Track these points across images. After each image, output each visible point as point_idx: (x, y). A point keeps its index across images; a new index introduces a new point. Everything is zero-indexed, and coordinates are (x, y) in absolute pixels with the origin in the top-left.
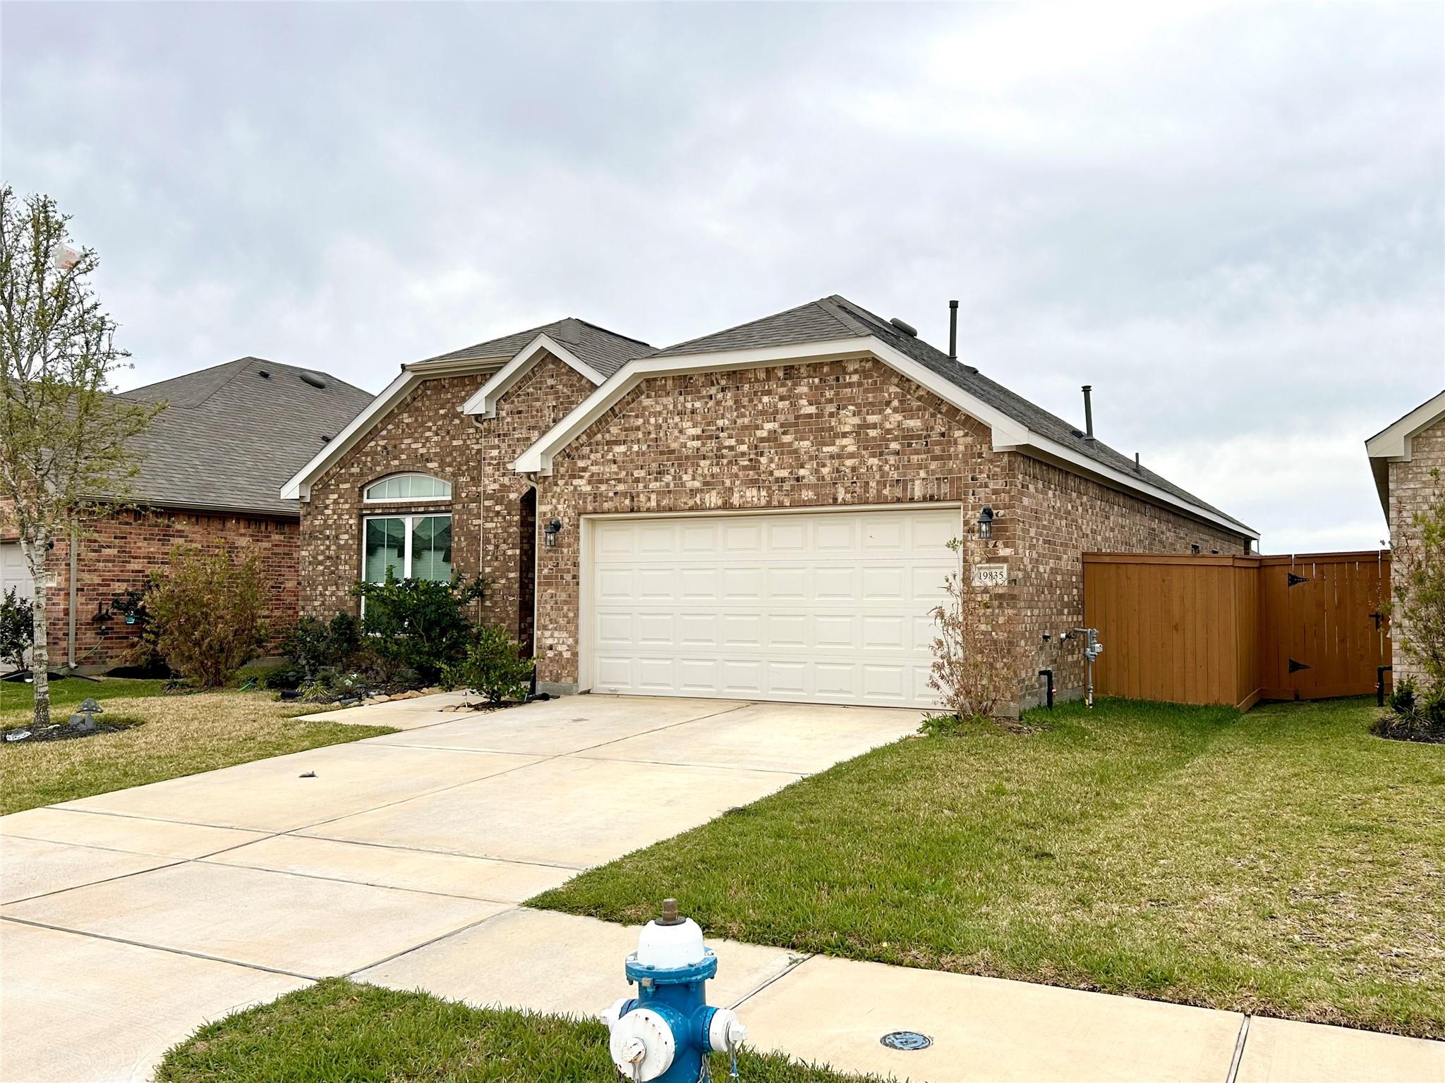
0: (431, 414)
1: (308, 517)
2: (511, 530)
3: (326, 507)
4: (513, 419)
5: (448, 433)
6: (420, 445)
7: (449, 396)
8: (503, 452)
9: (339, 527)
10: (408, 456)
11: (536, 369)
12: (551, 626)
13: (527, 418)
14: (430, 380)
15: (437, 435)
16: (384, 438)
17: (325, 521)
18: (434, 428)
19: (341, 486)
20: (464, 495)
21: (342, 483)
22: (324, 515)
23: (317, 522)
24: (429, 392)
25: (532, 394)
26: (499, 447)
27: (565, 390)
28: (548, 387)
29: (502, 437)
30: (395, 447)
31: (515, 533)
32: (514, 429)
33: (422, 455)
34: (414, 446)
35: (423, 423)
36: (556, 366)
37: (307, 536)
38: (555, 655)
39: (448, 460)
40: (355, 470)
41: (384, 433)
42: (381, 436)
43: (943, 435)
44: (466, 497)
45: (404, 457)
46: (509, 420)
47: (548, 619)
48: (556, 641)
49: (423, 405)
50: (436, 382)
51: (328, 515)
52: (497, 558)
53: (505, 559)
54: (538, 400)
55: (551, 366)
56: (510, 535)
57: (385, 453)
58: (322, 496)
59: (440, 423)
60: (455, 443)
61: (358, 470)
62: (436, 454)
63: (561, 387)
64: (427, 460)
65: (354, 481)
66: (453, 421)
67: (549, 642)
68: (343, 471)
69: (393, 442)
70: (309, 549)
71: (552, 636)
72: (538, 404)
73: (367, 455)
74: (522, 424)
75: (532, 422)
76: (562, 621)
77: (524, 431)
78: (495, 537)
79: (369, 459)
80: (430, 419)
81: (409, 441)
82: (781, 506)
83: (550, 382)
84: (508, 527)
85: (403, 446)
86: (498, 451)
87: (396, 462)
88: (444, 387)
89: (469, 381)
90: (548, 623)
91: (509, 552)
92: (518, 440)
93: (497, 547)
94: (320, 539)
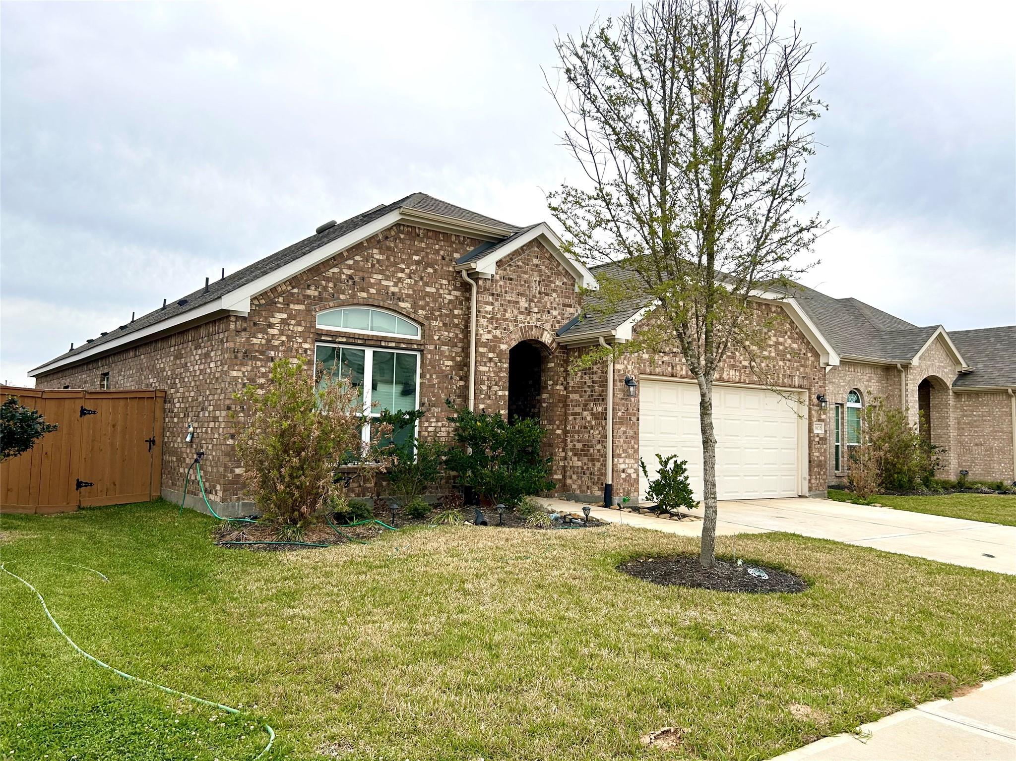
0: (404, 257)
1: (243, 333)
2: (502, 375)
3: (271, 326)
4: (505, 283)
5: (422, 279)
6: (392, 284)
7: (423, 245)
8: (496, 309)
9: (290, 349)
10: (378, 291)
11: (525, 248)
12: (623, 455)
13: (516, 285)
14: (404, 225)
15: (410, 278)
16: (350, 267)
17: (268, 341)
18: (407, 271)
19: (292, 306)
20: (436, 338)
21: (294, 304)
22: (267, 334)
23: (255, 341)
24: (402, 236)
25: (521, 267)
26: (492, 304)
27: (547, 271)
28: (533, 265)
29: (495, 297)
30: (363, 279)
31: (504, 377)
32: (506, 292)
33: (393, 293)
34: (384, 283)
35: (395, 264)
36: (541, 251)
37: (240, 355)
38: (627, 476)
39: (421, 303)
40: (312, 292)
41: (351, 262)
42: (347, 265)
43: (804, 354)
44: (439, 339)
45: (373, 291)
46: (501, 283)
47: (621, 450)
48: (627, 466)
49: (396, 246)
50: (410, 229)
51: (273, 335)
52: (489, 396)
53: (496, 398)
54: (525, 273)
55: (536, 249)
56: (500, 379)
57: (350, 283)
58: (263, 313)
59: (414, 268)
60: (428, 289)
61: (316, 294)
62: (408, 295)
63: (543, 268)
64: (399, 299)
65: (310, 304)
66: (426, 269)
67: (622, 466)
68: (296, 291)
69: (361, 274)
70: (243, 369)
71: (624, 463)
72: (526, 276)
73: (328, 280)
74: (512, 289)
75: (521, 289)
76: (631, 451)
77: (514, 296)
78: (488, 380)
79: (331, 285)
80: (403, 261)
81: (380, 277)
82: (745, 383)
83: (536, 261)
84: (499, 372)
85: (372, 281)
86: (492, 307)
87: (364, 295)
88: (418, 235)
89: (444, 237)
90: (621, 452)
91: (500, 393)
92: (509, 302)
93: (490, 387)
94: (260, 360)
